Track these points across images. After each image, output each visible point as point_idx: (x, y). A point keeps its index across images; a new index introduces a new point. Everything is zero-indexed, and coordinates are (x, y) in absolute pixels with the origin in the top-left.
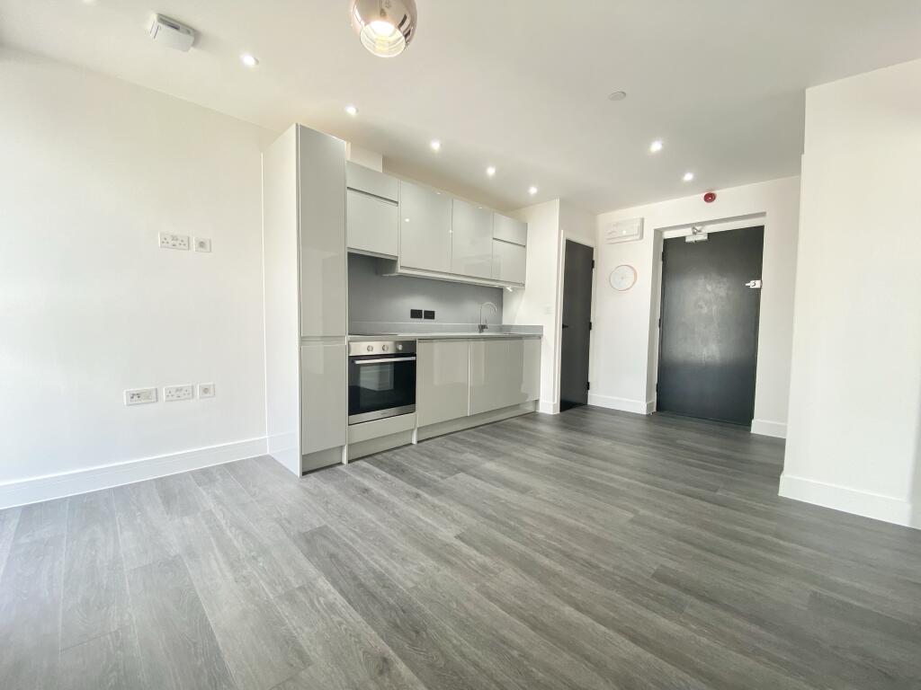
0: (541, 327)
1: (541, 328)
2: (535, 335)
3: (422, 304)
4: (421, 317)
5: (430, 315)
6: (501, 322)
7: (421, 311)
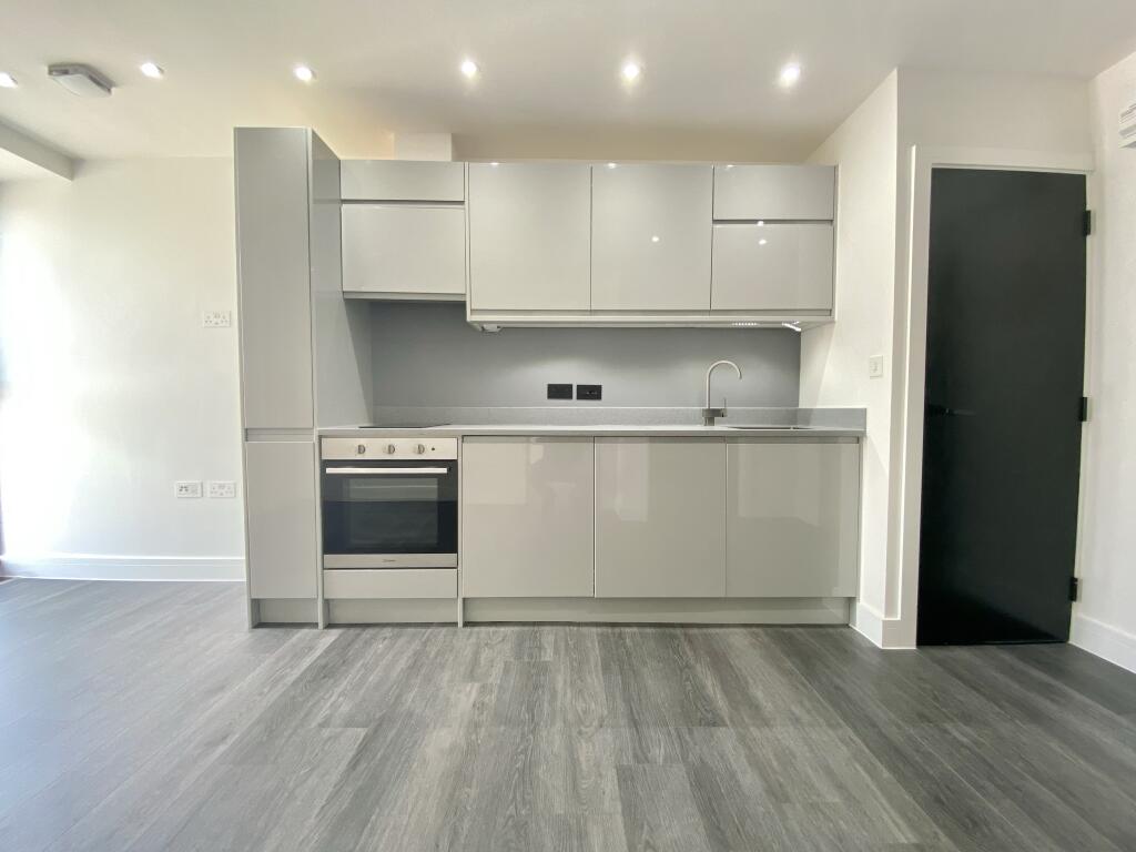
0: (863, 412)
1: (861, 414)
2: (847, 434)
3: (573, 373)
4: (570, 397)
5: (591, 393)
6: (796, 401)
7: (571, 386)
